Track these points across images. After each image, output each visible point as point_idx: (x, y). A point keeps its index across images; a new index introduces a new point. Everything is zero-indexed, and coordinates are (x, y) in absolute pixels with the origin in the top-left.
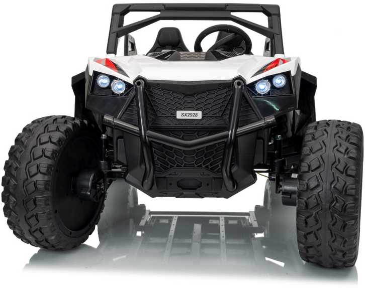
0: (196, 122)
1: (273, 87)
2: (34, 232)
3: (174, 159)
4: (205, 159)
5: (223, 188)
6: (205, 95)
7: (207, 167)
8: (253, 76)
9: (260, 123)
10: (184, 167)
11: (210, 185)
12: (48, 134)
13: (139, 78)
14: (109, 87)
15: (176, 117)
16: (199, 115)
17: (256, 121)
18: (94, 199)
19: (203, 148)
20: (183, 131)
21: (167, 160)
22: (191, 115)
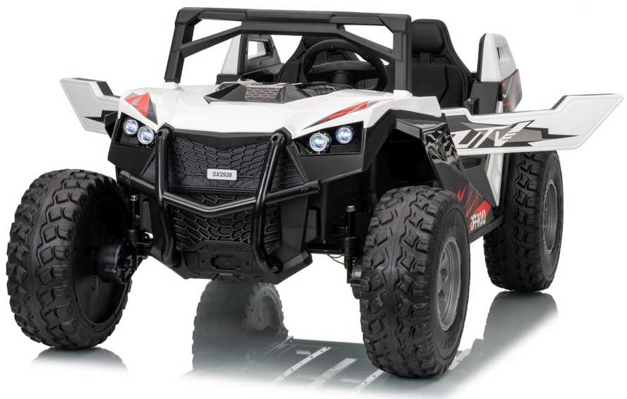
0: (229, 184)
1: (334, 142)
6: (241, 150)
8: (305, 129)
10: (218, 240)
11: (250, 265)
12: (66, 190)
13: (164, 126)
14: (135, 135)
15: (206, 176)
18: (120, 279)
19: (231, 214)
20: (218, 194)
21: (198, 230)
22: (224, 175)
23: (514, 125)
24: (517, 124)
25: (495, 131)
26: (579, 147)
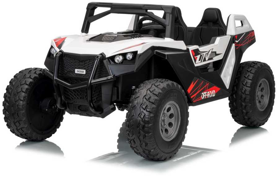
0: (83, 76)
1: (125, 59)
2: (19, 130)
8: (113, 53)
9: (104, 78)
13: (60, 51)
16: (84, 72)
22: (81, 71)
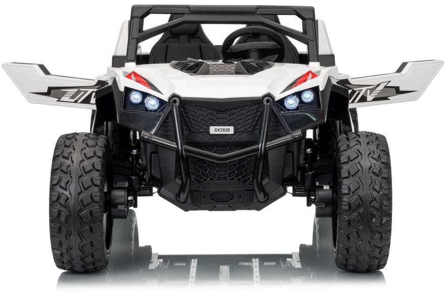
0: (228, 137)
1: (301, 102)
3: (207, 172)
4: (237, 172)
5: (255, 200)
6: (236, 111)
7: (239, 180)
8: (281, 93)
9: (288, 138)
10: (217, 180)
11: (242, 198)
13: (174, 96)
14: (142, 103)
15: (209, 132)
16: (231, 130)
17: (285, 135)
19: (235, 161)
20: (216, 146)
21: (200, 173)
22: (224, 130)
23: (379, 85)
24: (380, 84)
25: (367, 90)
26: (417, 100)
